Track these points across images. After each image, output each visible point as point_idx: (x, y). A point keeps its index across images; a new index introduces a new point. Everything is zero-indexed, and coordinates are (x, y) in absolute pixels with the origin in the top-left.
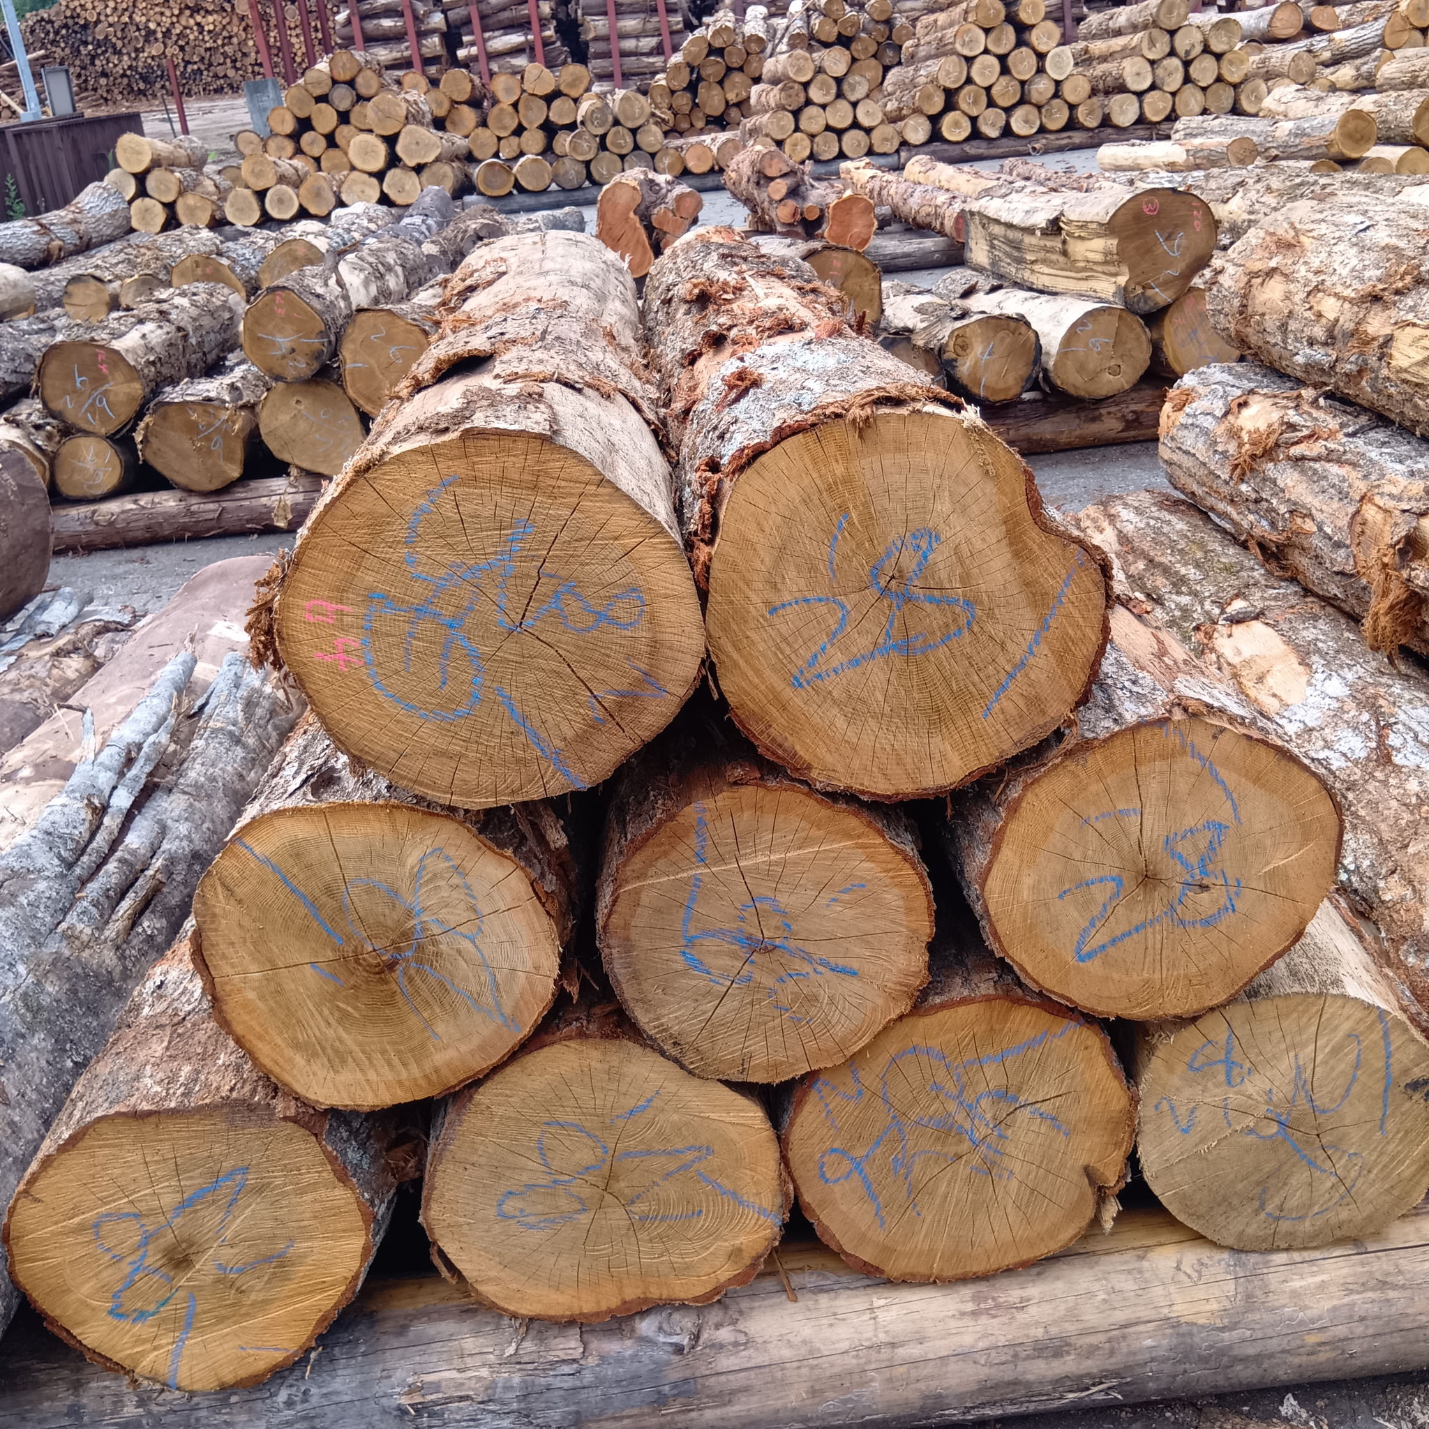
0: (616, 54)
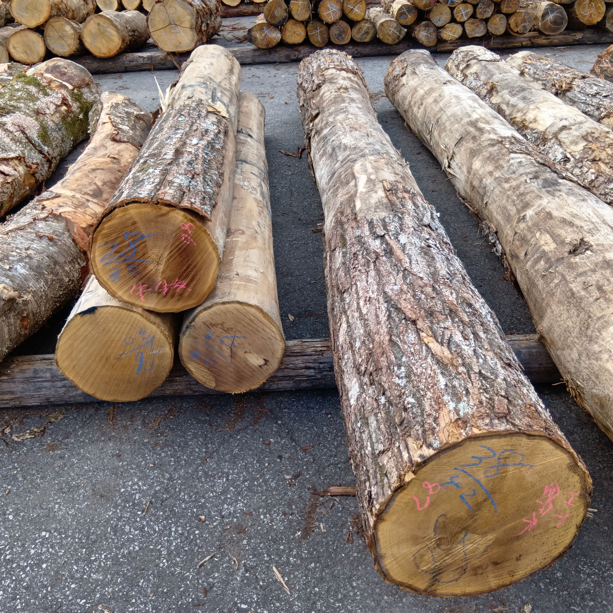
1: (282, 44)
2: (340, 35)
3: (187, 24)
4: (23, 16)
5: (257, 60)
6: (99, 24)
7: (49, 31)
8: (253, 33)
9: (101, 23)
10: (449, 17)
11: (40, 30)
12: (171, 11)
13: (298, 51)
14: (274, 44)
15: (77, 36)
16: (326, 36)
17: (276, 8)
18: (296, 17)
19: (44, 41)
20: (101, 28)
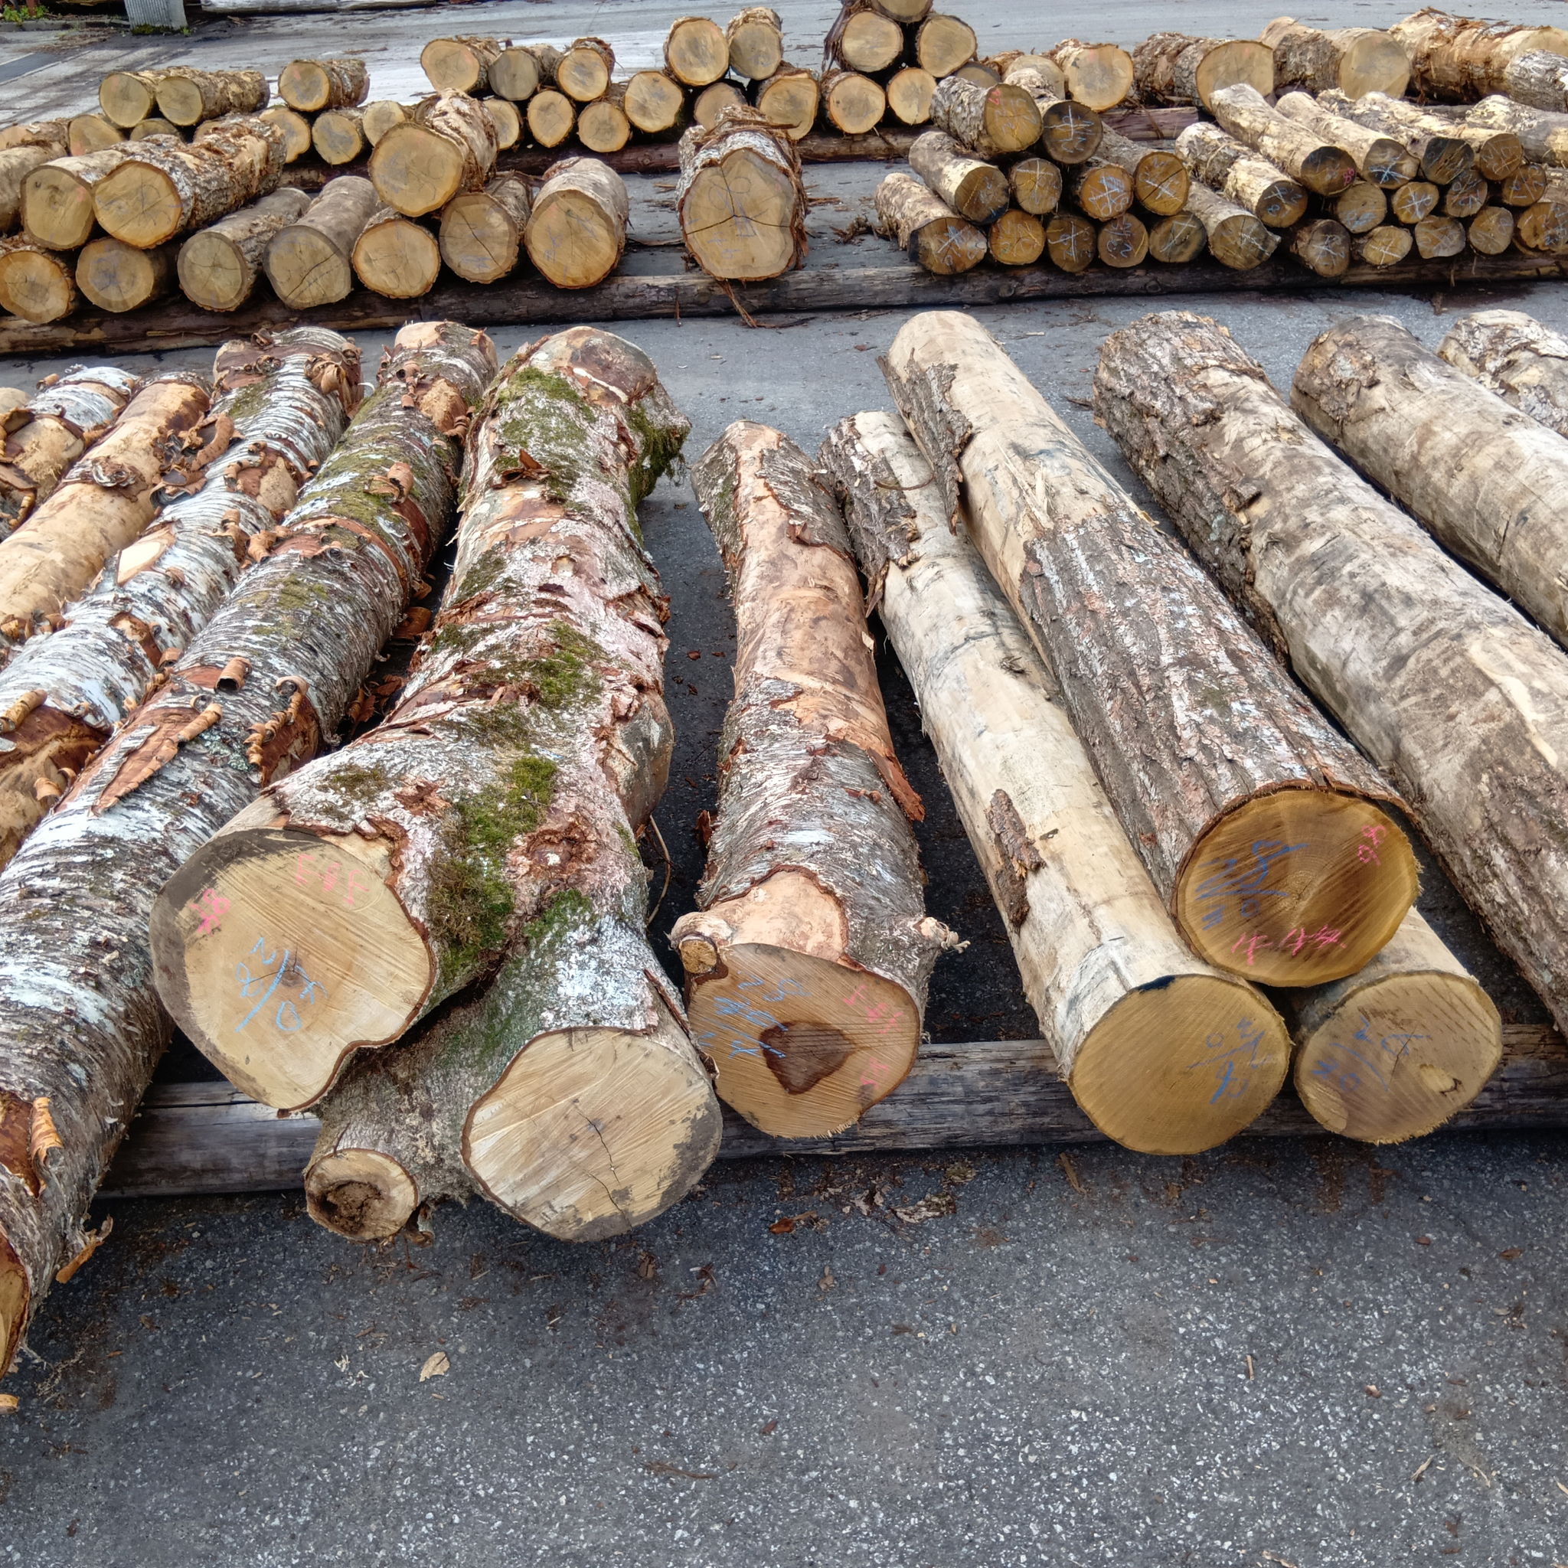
1: (989, 264)
2: (1122, 246)
3: (773, 217)
4: (397, 190)
5: (920, 300)
6: (568, 212)
7: (452, 226)
8: (923, 240)
9: (574, 210)
10: (1380, 211)
11: (431, 222)
12: (737, 186)
13: (1016, 279)
14: (968, 265)
15: (515, 239)
16: (1088, 248)
17: (983, 185)
18: (1026, 205)
19: (440, 247)
20: (574, 221)
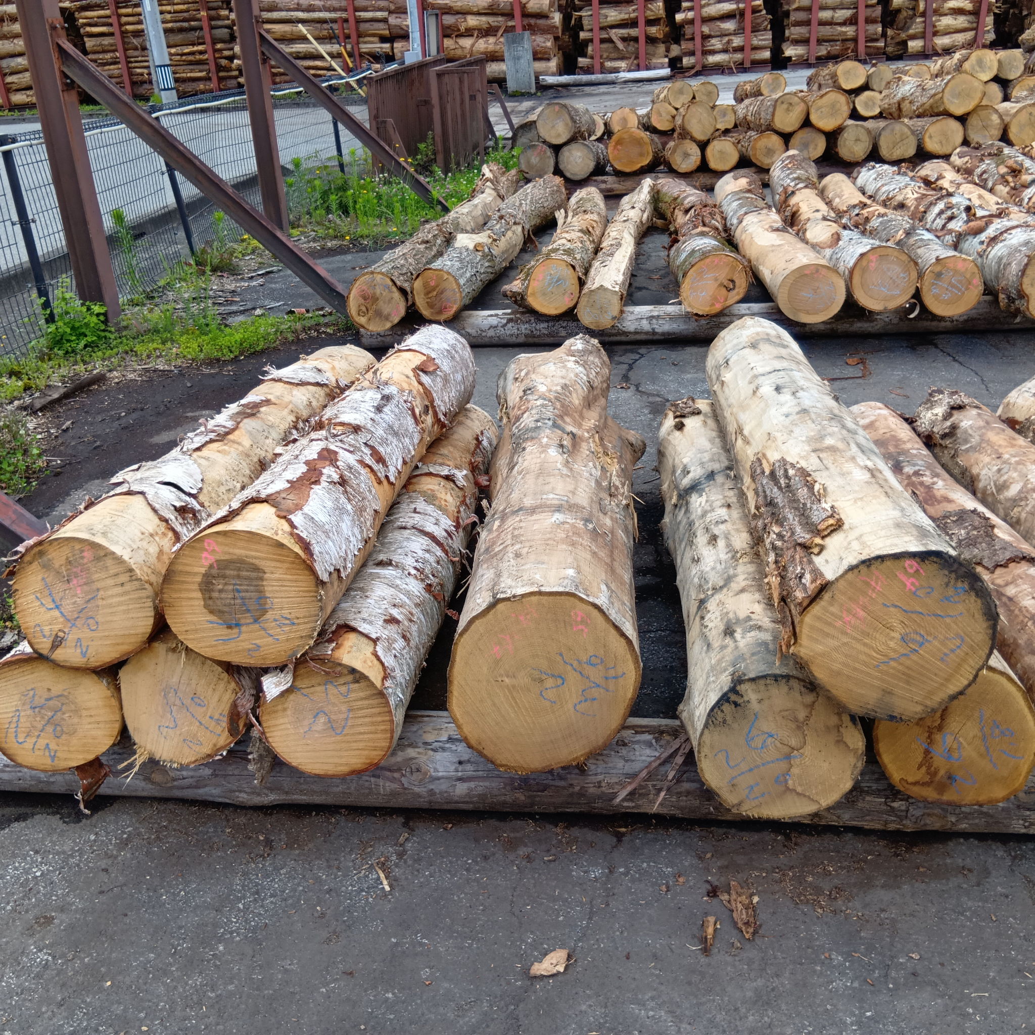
0: (814, 23)
